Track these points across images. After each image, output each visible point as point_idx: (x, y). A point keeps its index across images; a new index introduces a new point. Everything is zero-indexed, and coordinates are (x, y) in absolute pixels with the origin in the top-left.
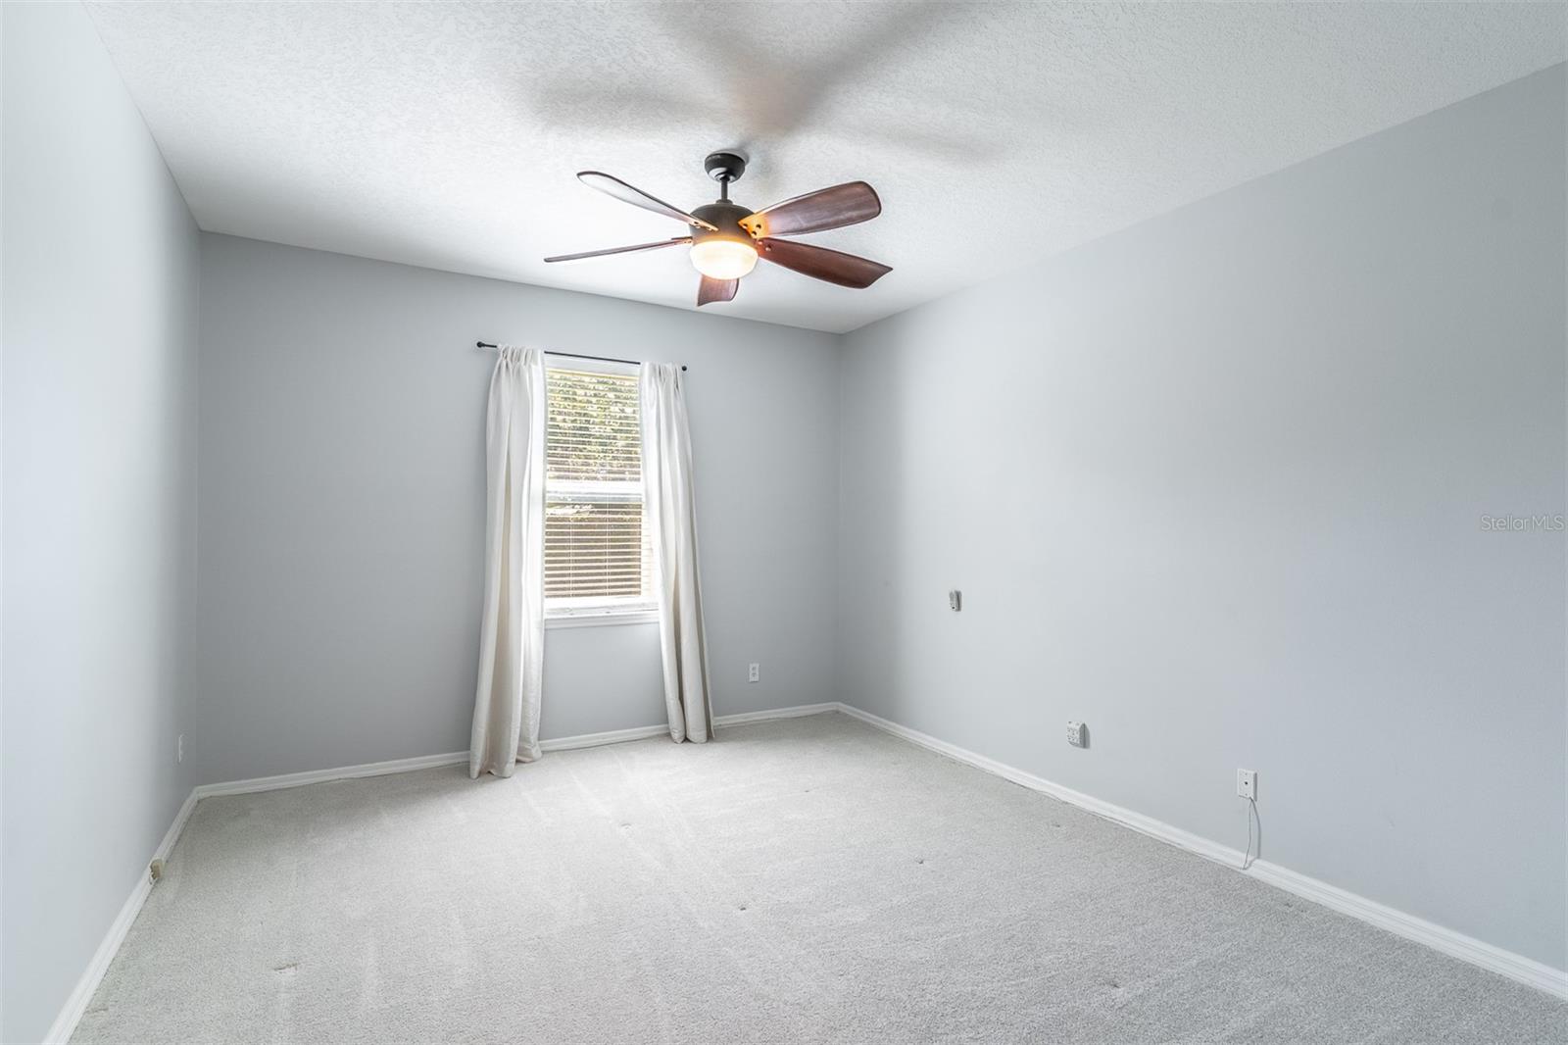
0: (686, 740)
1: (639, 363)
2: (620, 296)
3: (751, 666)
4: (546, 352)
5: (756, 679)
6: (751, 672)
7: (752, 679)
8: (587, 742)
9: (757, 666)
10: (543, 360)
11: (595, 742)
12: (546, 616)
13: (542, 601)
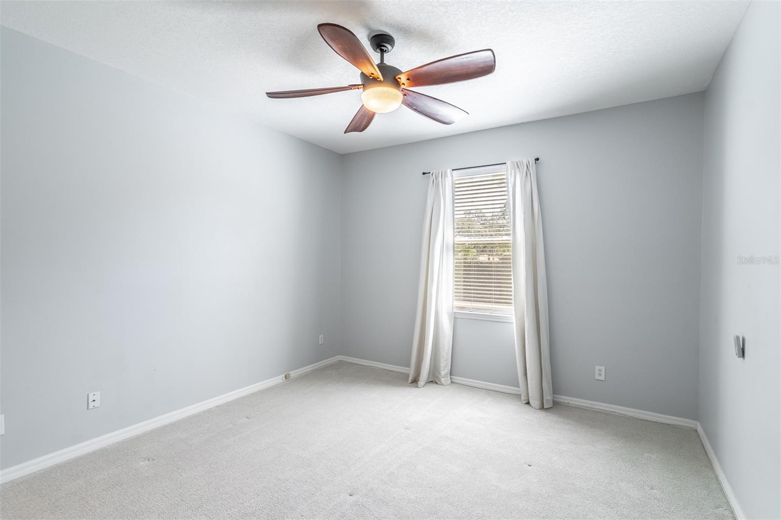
0: (528, 403)
1: (505, 163)
2: (494, 126)
3: (597, 368)
4: (453, 170)
5: (602, 378)
6: (597, 372)
7: (597, 377)
8: (477, 385)
9: (603, 368)
10: (452, 176)
11: (480, 386)
12: (455, 310)
13: (453, 302)
